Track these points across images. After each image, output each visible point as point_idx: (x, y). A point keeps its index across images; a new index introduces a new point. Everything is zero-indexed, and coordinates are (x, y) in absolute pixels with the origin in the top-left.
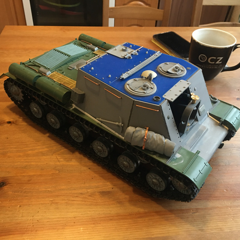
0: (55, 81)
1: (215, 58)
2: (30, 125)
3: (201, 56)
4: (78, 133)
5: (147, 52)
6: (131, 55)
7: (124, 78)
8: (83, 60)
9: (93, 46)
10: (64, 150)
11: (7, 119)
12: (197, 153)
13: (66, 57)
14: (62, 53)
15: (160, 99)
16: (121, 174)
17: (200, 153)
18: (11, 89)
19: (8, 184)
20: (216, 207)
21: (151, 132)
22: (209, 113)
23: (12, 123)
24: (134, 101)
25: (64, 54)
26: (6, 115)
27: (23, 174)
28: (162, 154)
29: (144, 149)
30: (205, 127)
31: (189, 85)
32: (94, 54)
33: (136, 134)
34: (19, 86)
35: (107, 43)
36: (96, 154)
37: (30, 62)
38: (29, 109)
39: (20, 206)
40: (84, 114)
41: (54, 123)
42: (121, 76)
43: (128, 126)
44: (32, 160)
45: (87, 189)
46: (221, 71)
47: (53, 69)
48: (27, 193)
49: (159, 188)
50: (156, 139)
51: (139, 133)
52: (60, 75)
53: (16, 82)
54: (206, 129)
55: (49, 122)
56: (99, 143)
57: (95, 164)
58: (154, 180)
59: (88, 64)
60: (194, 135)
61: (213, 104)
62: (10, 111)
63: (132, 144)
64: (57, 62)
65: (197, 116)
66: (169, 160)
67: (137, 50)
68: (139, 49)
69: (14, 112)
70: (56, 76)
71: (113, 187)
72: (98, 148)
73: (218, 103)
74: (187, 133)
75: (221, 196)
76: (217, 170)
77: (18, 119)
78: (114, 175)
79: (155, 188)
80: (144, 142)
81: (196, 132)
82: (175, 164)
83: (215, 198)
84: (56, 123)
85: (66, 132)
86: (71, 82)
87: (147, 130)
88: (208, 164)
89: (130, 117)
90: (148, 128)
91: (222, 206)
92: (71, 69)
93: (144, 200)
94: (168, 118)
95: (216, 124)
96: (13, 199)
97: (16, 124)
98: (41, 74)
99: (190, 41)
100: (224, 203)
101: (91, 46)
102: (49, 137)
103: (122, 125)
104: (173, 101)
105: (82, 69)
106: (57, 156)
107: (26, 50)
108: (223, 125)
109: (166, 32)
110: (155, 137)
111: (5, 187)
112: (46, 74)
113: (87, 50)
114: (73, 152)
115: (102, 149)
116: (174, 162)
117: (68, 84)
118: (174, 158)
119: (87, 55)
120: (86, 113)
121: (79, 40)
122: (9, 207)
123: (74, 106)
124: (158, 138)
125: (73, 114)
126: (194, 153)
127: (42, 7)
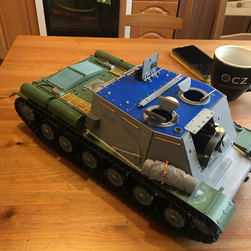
0: (68, 104)
1: (239, 78)
2: (41, 147)
3: (224, 75)
4: (91, 159)
5: (168, 75)
6: (150, 78)
7: (143, 105)
8: (99, 80)
9: (110, 64)
10: (76, 176)
11: (17, 139)
12: (221, 190)
13: (81, 76)
14: (77, 72)
15: (182, 131)
16: (137, 206)
17: (224, 190)
18: (22, 108)
19: (16, 214)
20: (239, 248)
21: (171, 166)
22: (233, 143)
23: (22, 144)
24: (153, 132)
25: (79, 73)
26: (15, 135)
27: (32, 203)
28: (183, 190)
29: (163, 184)
30: (228, 159)
31: (213, 115)
32: (110, 72)
33: (155, 168)
34: (30, 106)
35: (124, 61)
36: (110, 182)
37: (43, 81)
38: (40, 130)
39: (28, 240)
40: (99, 141)
41: (66, 147)
42: (140, 103)
43: (146, 159)
44: (42, 188)
45: (100, 222)
46: (246, 91)
47: (67, 89)
48: (35, 225)
49: (177, 225)
50: (176, 175)
51: (158, 167)
52: (75, 97)
53: (27, 102)
54: (230, 161)
55: (61, 145)
56: (113, 171)
57: (109, 194)
58: (172, 216)
59: (104, 87)
60: (217, 168)
61: (237, 132)
62: (20, 131)
63: (150, 178)
64: (71, 82)
65: (220, 148)
66: (190, 198)
67: (157, 72)
68: (159, 71)
69: (24, 132)
70: (70, 98)
71: (128, 220)
72: (113, 177)
73: (243, 132)
74: (210, 166)
75: (245, 235)
76: (241, 204)
77: (28, 140)
78: (128, 207)
79: (173, 224)
80: (163, 177)
81: (219, 165)
82: (197, 203)
83: (238, 237)
84: (68, 147)
85: (78, 156)
86: (85, 104)
87: (167, 164)
88: (232, 203)
89: (149, 149)
90: (167, 162)
91: (245, 246)
92: (86, 89)
93: (161, 238)
94: (190, 152)
95: (241, 155)
96: (21, 232)
97: (26, 145)
98: (55, 95)
99: (213, 58)
100: (248, 243)
101: (107, 64)
102: (60, 161)
103: (140, 156)
104: (195, 133)
105: (98, 93)
106: (68, 183)
107: (39, 62)
108: (248, 156)
109: (186, 46)
110: (175, 172)
111: (12, 217)
112: (59, 95)
113: (103, 68)
114: (85, 179)
115: (116, 178)
116: (195, 200)
117: (82, 107)
118: (195, 196)
119: (103, 74)
120: (101, 140)
121: (94, 56)
122: (16, 241)
123: (88, 132)
124: (179, 173)
125: (86, 140)
126: (217, 190)
127: (56, 12)
